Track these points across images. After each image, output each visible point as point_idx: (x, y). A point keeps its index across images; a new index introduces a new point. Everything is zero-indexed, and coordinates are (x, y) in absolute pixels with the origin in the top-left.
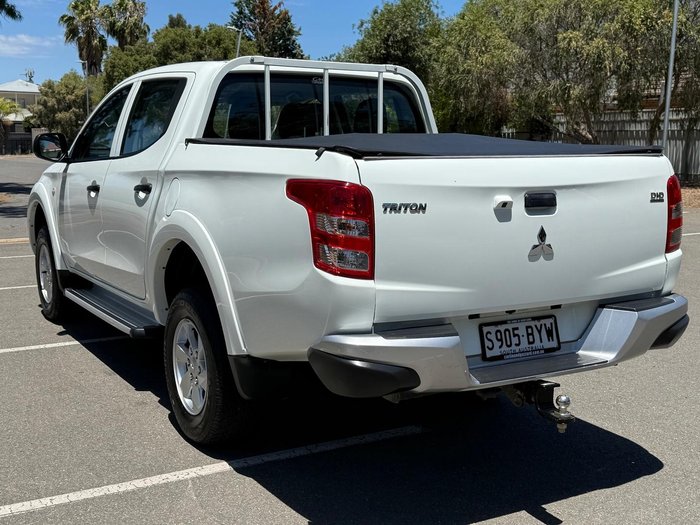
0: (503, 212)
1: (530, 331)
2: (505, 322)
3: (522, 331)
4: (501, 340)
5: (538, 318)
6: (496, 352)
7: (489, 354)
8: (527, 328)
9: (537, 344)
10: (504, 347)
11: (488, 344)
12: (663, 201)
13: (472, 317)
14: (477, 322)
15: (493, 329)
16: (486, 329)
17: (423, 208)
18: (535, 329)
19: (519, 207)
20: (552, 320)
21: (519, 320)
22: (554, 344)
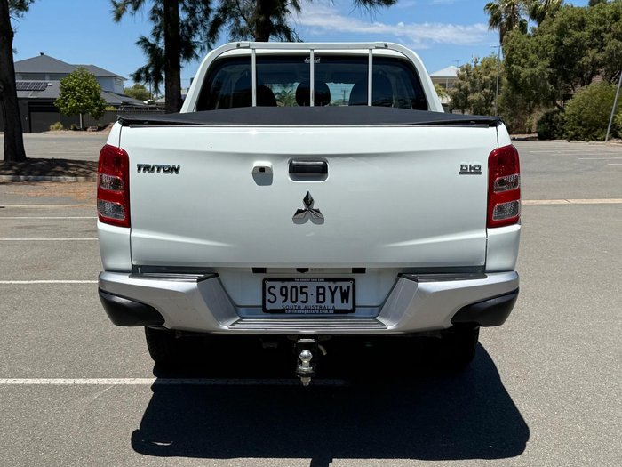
0: (263, 176)
1: (321, 291)
2: (293, 280)
3: (312, 289)
4: (286, 295)
5: (334, 280)
6: (278, 305)
7: (269, 306)
8: (318, 288)
9: (328, 303)
10: (288, 303)
11: (269, 296)
12: (480, 173)
13: (256, 270)
14: (262, 276)
15: (278, 285)
16: (269, 284)
17: (176, 170)
18: (327, 289)
19: (281, 173)
20: (350, 284)
21: (310, 280)
22: (349, 306)
